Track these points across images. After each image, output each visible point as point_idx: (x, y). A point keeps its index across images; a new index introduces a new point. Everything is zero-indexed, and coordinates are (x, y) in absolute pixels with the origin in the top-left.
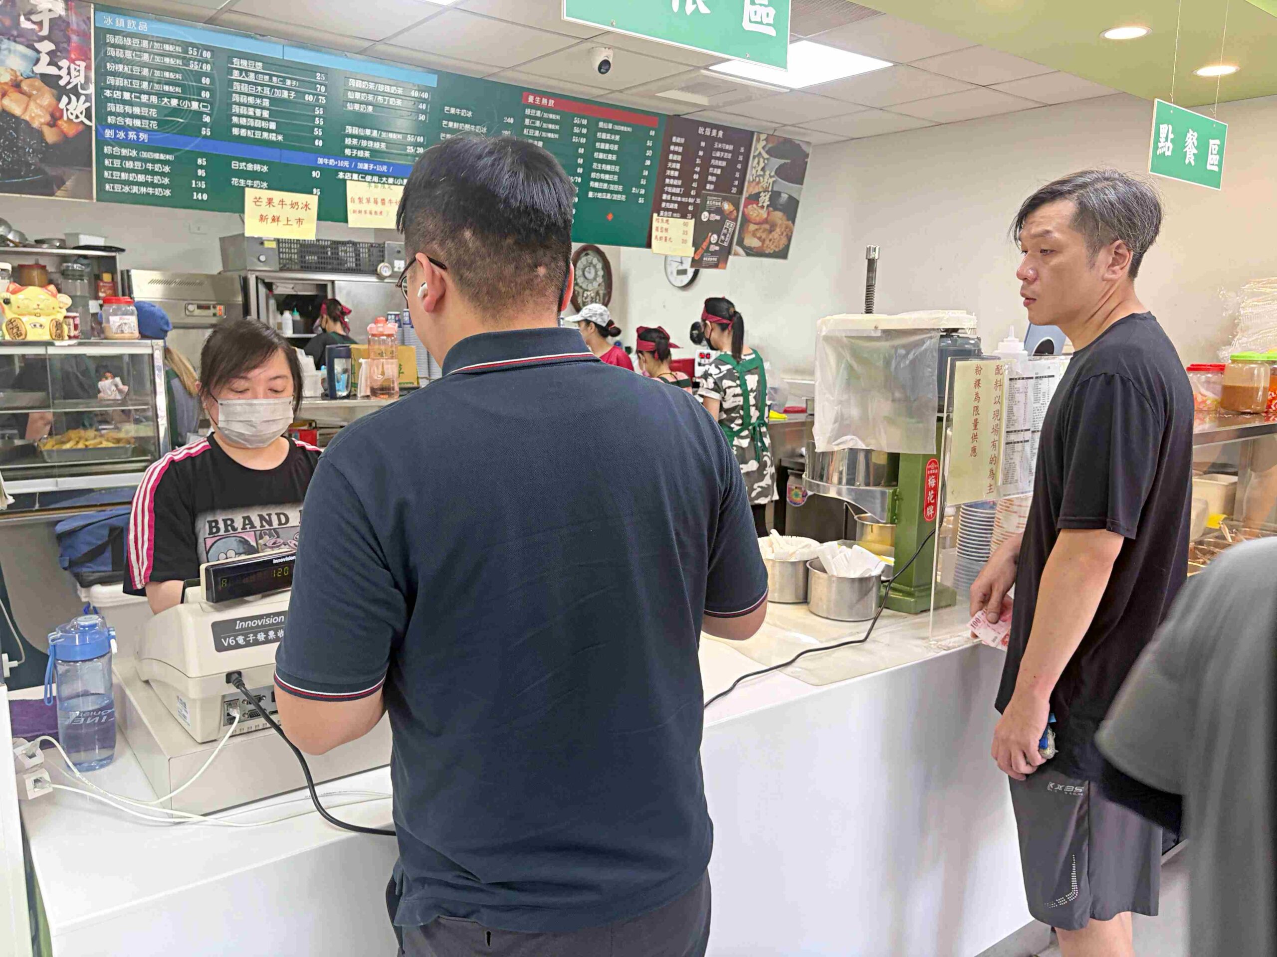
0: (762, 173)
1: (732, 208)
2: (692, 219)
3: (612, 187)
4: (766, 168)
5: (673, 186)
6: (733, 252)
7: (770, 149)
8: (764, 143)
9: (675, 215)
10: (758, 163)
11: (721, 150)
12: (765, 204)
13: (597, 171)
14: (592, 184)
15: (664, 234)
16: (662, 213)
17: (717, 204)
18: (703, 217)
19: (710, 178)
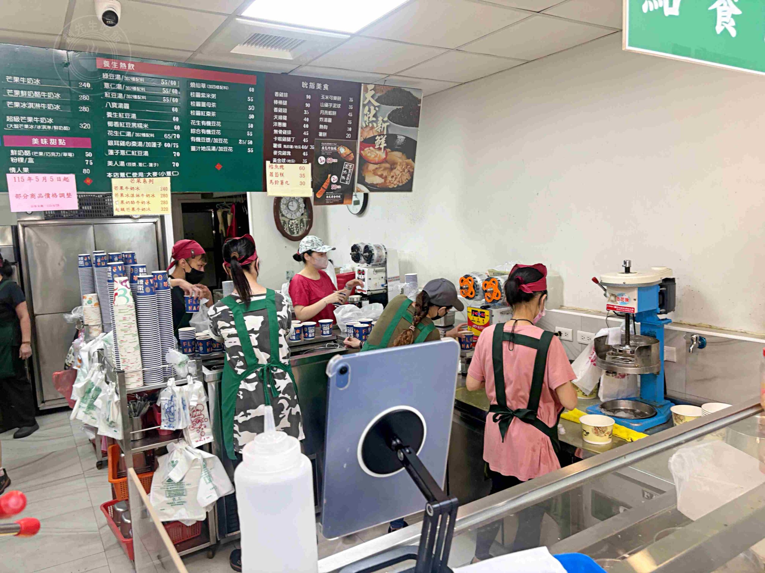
0: (374, 119)
1: (348, 151)
2: (308, 163)
3: (216, 140)
4: (378, 115)
5: (282, 136)
6: (356, 189)
7: (379, 97)
8: (373, 92)
9: (289, 161)
10: (369, 111)
11: (329, 101)
12: (382, 146)
13: (196, 127)
14: (193, 139)
15: (279, 179)
16: (275, 160)
17: (332, 148)
18: (319, 161)
19: (321, 127)
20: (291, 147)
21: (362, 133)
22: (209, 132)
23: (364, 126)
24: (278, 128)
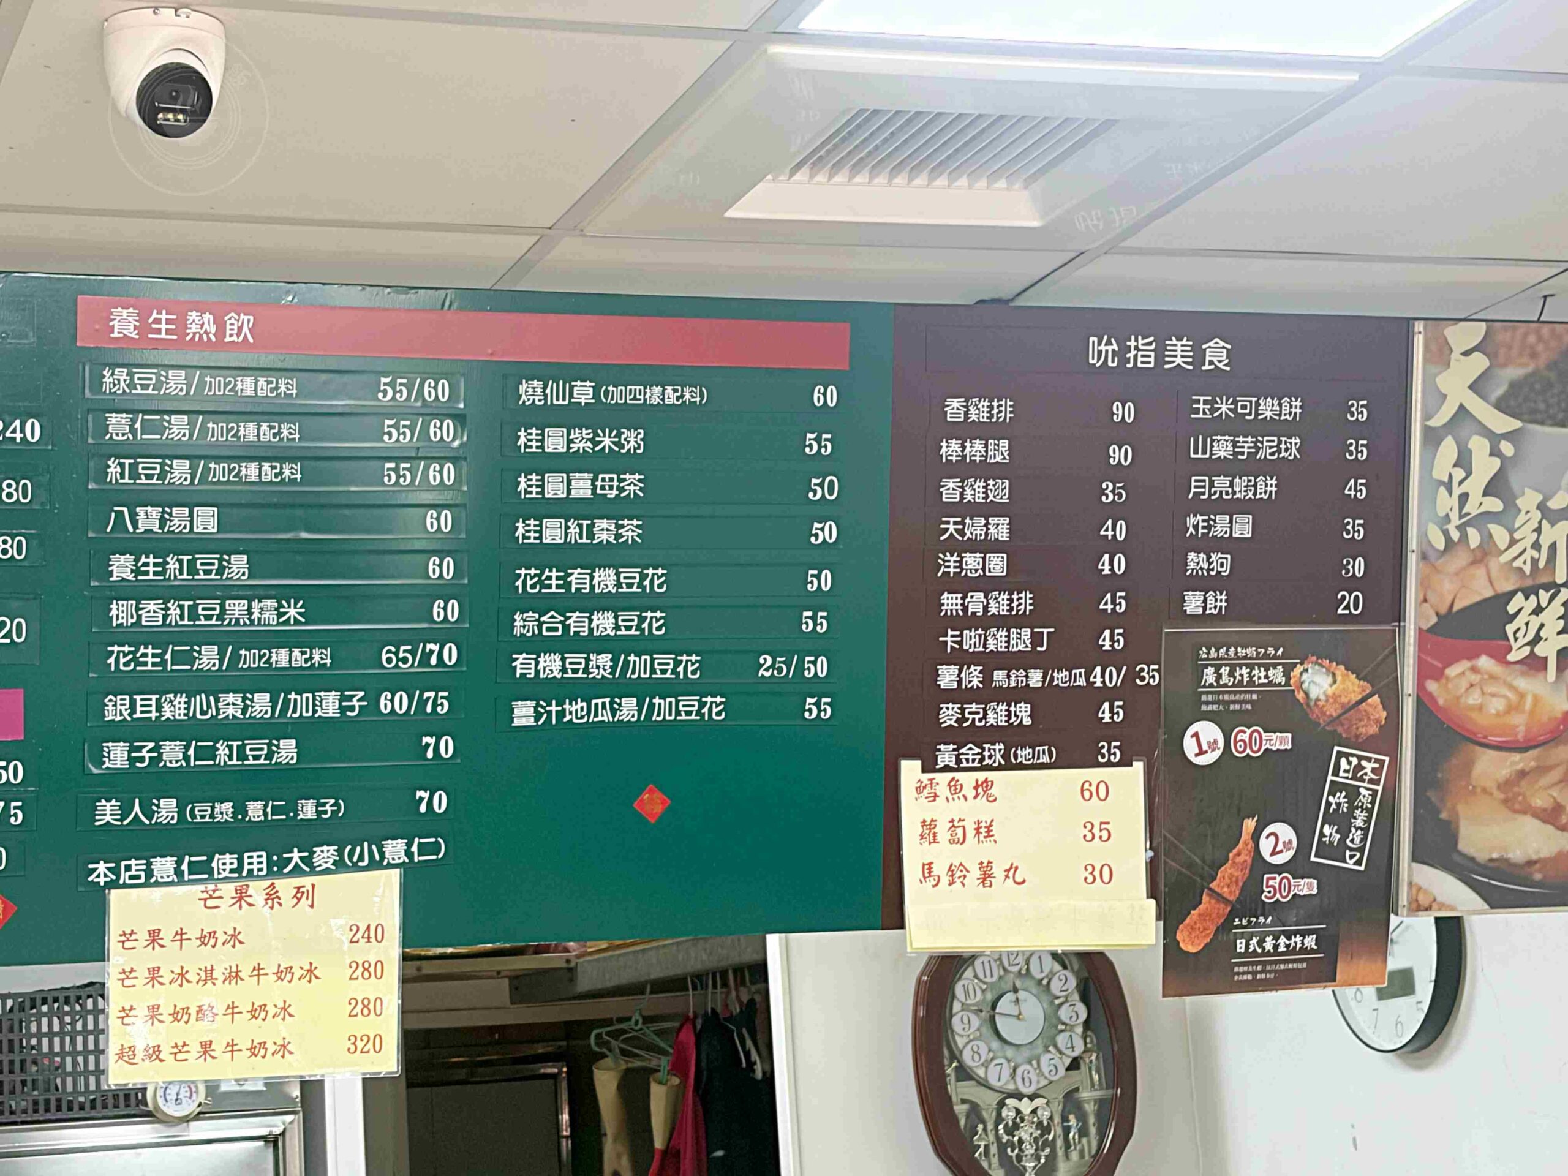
0: (1494, 504)
1: (1351, 686)
2: (1125, 762)
3: (639, 666)
5: (987, 622)
6: (1403, 899)
7: (1515, 386)
8: (1480, 363)
9: (1024, 754)
10: (1464, 461)
11: (1235, 426)
12: (1548, 649)
13: (541, 604)
14: (522, 663)
15: (972, 853)
16: (946, 755)
17: (1259, 674)
18: (1190, 746)
19: (1195, 561)
20: (1036, 678)
21: (1424, 584)
22: (604, 622)
23: (1441, 545)
24: (963, 585)
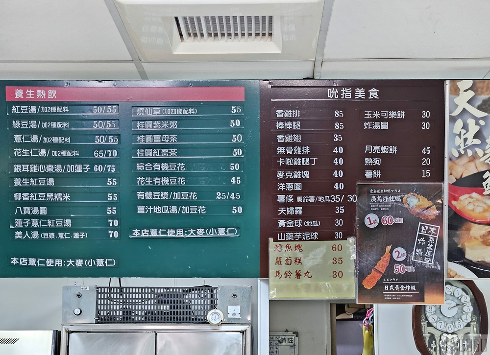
0: (478, 142)
1: (425, 202)
3: (177, 196)
4: (486, 133)
10: (465, 127)
14: (140, 194)
17: (392, 198)
19: (368, 161)
20: (312, 199)
21: (450, 168)
23: (457, 155)
24: (285, 168)
